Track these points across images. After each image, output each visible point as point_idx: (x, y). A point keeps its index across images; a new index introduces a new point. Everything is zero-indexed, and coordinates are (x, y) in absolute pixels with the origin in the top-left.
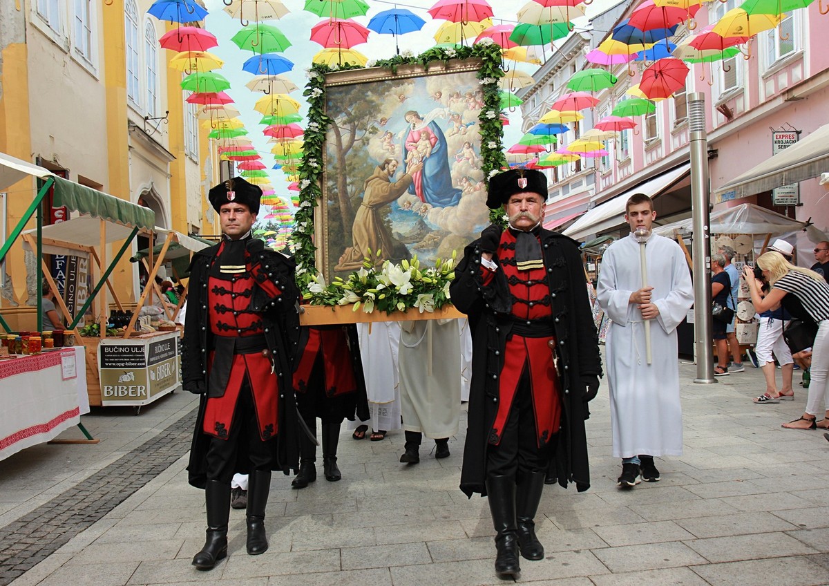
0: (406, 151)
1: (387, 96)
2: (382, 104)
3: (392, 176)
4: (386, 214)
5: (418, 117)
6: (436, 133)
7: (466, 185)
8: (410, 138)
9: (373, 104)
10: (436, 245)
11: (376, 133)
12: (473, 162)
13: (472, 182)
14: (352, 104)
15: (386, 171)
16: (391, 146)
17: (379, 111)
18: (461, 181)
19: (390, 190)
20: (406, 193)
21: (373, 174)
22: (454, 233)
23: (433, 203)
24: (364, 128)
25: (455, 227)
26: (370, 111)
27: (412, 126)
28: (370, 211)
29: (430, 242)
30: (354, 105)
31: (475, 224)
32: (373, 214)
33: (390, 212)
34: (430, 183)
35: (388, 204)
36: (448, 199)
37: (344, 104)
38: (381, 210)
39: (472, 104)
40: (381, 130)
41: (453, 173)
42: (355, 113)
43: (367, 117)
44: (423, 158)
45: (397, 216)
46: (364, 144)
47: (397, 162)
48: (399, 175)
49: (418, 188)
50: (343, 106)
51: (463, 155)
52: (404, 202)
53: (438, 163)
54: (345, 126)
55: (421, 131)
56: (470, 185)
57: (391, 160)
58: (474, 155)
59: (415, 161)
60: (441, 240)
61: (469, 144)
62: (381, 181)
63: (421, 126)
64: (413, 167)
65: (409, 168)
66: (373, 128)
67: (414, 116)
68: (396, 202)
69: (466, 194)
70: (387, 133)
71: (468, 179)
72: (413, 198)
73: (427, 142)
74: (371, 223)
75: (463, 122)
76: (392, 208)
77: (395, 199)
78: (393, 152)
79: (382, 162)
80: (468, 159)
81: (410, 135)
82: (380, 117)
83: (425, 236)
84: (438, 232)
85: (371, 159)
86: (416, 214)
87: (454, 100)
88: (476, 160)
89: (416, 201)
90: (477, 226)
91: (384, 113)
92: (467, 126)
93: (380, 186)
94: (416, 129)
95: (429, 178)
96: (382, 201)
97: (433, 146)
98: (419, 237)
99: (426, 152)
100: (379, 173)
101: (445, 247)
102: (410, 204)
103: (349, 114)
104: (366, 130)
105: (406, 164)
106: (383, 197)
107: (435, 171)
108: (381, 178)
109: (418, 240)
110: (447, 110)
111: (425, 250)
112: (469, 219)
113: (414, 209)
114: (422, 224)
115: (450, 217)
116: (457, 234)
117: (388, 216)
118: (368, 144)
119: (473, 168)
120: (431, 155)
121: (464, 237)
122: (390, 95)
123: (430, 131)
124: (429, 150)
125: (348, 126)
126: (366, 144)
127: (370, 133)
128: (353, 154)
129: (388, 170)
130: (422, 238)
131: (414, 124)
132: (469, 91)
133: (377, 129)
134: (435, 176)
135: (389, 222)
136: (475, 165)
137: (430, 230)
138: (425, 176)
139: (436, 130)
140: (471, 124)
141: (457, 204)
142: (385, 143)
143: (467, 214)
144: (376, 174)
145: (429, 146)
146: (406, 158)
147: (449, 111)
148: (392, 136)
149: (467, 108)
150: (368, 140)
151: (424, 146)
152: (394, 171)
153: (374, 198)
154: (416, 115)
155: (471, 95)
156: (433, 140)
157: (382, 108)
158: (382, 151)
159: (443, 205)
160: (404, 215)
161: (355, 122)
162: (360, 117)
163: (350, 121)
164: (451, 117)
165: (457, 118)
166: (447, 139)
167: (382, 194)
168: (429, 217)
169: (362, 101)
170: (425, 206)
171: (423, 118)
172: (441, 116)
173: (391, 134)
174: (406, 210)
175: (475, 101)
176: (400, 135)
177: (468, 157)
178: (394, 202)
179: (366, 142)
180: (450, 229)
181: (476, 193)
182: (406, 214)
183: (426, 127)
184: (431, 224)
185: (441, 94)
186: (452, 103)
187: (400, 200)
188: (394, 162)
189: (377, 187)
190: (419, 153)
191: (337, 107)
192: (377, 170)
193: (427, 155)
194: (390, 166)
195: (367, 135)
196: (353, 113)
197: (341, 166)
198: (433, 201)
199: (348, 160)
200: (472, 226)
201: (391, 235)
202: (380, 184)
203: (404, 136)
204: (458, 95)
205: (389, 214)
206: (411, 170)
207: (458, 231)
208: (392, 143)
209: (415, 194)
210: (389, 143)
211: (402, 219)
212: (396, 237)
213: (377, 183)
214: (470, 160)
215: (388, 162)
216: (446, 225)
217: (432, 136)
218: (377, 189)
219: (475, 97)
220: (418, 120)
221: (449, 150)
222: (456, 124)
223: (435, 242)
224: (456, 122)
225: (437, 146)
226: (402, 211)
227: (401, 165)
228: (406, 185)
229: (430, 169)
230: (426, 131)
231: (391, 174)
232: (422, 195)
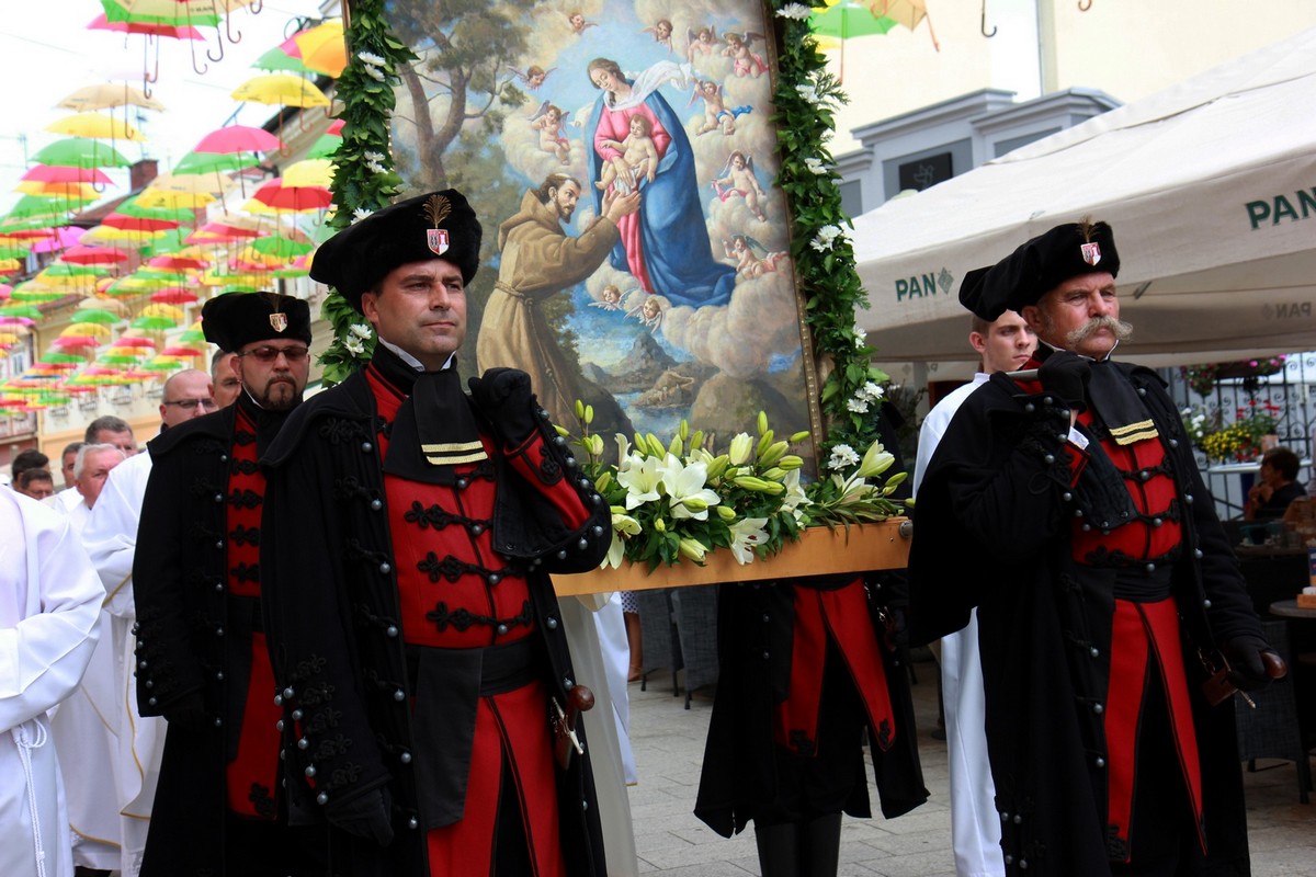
0: (598, 161)
1: (540, 11)
2: (528, 31)
3: (567, 219)
4: (560, 316)
5: (620, 76)
6: (662, 125)
7: (743, 256)
8: (604, 128)
9: (507, 27)
10: (687, 398)
11: (519, 104)
12: (756, 205)
13: (756, 251)
14: (450, 19)
15: (551, 206)
16: (560, 141)
17: (523, 49)
18: (731, 246)
19: (567, 255)
20: (605, 268)
21: (518, 210)
22: (726, 371)
23: (672, 295)
24: (486, 85)
25: (727, 357)
26: (498, 45)
27: (607, 97)
28: (520, 305)
29: (671, 392)
30: (456, 21)
31: (769, 352)
32: (527, 315)
33: (571, 310)
34: (661, 245)
35: (564, 292)
36: (705, 288)
37: (429, 15)
38: (548, 305)
39: (743, 63)
40: (532, 101)
41: (713, 226)
42: (460, 42)
43: (494, 59)
44: (639, 181)
45: (587, 322)
46: (490, 129)
47: (578, 186)
48: (584, 218)
49: (633, 256)
50: (425, 19)
51: (732, 184)
52: (603, 287)
53: (677, 196)
54: (435, 75)
55: (631, 113)
56: (752, 257)
57: (563, 180)
58: (755, 185)
59: (620, 186)
60: (697, 388)
61: (742, 157)
62: (540, 229)
63: (628, 101)
64: (618, 203)
65: (609, 203)
66: (510, 89)
67: (612, 72)
68: (584, 288)
69: (744, 278)
70: (547, 107)
71: (747, 243)
72: (622, 279)
73: (646, 142)
74: (524, 338)
75: (726, 102)
76: (575, 301)
77: (581, 279)
78: (567, 158)
79: (539, 181)
80: (743, 194)
81: (604, 120)
82: (525, 63)
83: (659, 375)
84: (689, 366)
85: (512, 172)
86: (634, 321)
87: (703, 47)
88: (761, 198)
89: (630, 289)
90: (775, 357)
91: (536, 55)
92: (736, 114)
93: (540, 243)
94: (617, 108)
95: (660, 232)
96: (547, 281)
97: (661, 155)
98: (643, 380)
99: (646, 167)
100: (535, 209)
101: (708, 404)
102: (617, 293)
103: (443, 44)
104: (492, 92)
105: (600, 193)
106: (550, 272)
107: (671, 217)
108: (540, 223)
109: (643, 385)
110: (686, 68)
111: (661, 411)
112: (754, 337)
113: (628, 308)
114: (650, 346)
115: (714, 332)
116: (732, 374)
117: (565, 322)
118: (501, 130)
119: (756, 216)
120: (658, 176)
121: (748, 383)
122: (549, 10)
123: (651, 115)
124: (652, 162)
125: (443, 76)
126: (496, 130)
127: (504, 101)
128: (463, 151)
129: (557, 203)
130: (652, 381)
131: (612, 94)
132: (734, 29)
133: (520, 95)
134: (672, 230)
135: (569, 336)
136: (758, 210)
137: (667, 362)
138: (648, 226)
139: (664, 115)
140: (743, 111)
141: (727, 301)
142: (544, 134)
143: (752, 327)
144: (526, 210)
145: (651, 152)
146: (598, 177)
147: (692, 72)
148: (559, 117)
149: (732, 70)
150: (499, 119)
151: (639, 153)
152: (571, 208)
153: (526, 272)
154: (614, 70)
155: (737, 39)
156: (659, 139)
157: (530, 39)
158: (538, 154)
159: (697, 301)
160: (604, 320)
161: (463, 66)
162: (474, 55)
163: (449, 62)
164: (697, 88)
165: (713, 92)
166: (694, 141)
167: (546, 264)
168: (665, 327)
169: (476, 15)
170: (653, 301)
171: (631, 83)
172: (674, 83)
173: (558, 112)
174: (609, 308)
175: (747, 55)
176: (581, 116)
177: (742, 188)
178: (577, 287)
179: (494, 124)
180: (716, 359)
181: (768, 277)
182: (610, 318)
183: (641, 106)
184: (670, 347)
185: (670, 28)
186: (697, 55)
187: (593, 283)
188: (569, 185)
189: (532, 244)
190: (629, 167)
191: (410, 20)
192: (529, 201)
193: (650, 175)
194: (562, 194)
195: (496, 105)
196: (454, 42)
197: (434, 181)
198: (673, 289)
199: (451, 166)
200: (763, 356)
201: (577, 369)
202: (538, 237)
203: (590, 122)
204: (710, 37)
205: (568, 317)
206: (615, 206)
207: (733, 366)
208: (561, 136)
209: (627, 269)
210: (554, 133)
211: (602, 331)
212: (589, 375)
213: (530, 234)
214: (749, 198)
215: (554, 182)
216: (705, 351)
217: (657, 128)
218: (531, 251)
219: (746, 45)
220: (620, 85)
221: (700, 168)
222: (710, 108)
223: (683, 391)
224: (711, 101)
225: (671, 156)
226: (599, 312)
227: (588, 194)
228: (605, 245)
229: (659, 212)
230: (641, 116)
231: (566, 214)
232: (644, 273)
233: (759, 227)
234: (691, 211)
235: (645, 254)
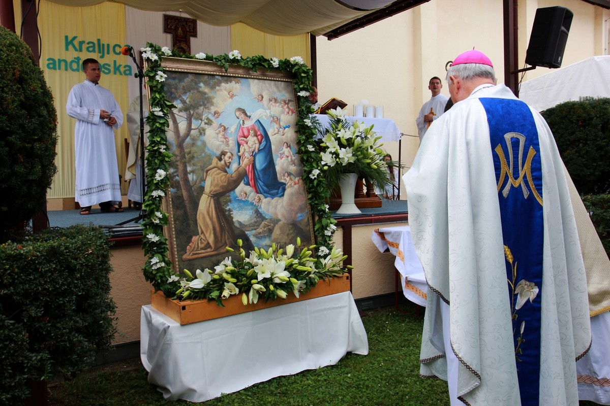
0: (239, 145)
1: (218, 90)
2: (214, 98)
3: (228, 167)
4: (226, 203)
5: (246, 114)
6: (260, 132)
7: (288, 179)
8: (240, 134)
9: (206, 96)
10: (271, 231)
11: (211, 124)
12: (292, 161)
13: (292, 177)
14: (186, 93)
15: (223, 162)
16: (225, 138)
17: (212, 104)
18: (284, 176)
19: (228, 181)
20: (242, 185)
21: (211, 164)
22: (283, 221)
23: (264, 194)
24: (199, 117)
25: (283, 216)
26: (203, 102)
27: (241, 122)
28: (212, 200)
29: (265, 229)
30: (188, 94)
31: (297, 213)
32: (215, 203)
33: (230, 201)
34: (261, 175)
35: (228, 194)
36: (276, 191)
37: (178, 91)
38: (222, 199)
39: (287, 110)
40: (216, 123)
41: (278, 168)
42: (189, 102)
43: (202, 108)
44: (253, 152)
45: (236, 205)
46: (201, 134)
47: (232, 155)
48: (234, 166)
49: (251, 180)
50: (177, 92)
51: (284, 153)
52: (241, 192)
53: (266, 158)
54: (181, 114)
55: (250, 128)
56: (291, 179)
57: (227, 152)
58: (292, 154)
59: (247, 155)
60: (273, 227)
61: (287, 144)
62: (219, 171)
63: (249, 123)
65: (243, 161)
66: (208, 119)
67: (243, 113)
68: (235, 193)
69: (288, 187)
70: (221, 126)
71: (289, 174)
72: (248, 189)
73: (255, 138)
74: (214, 212)
75: (281, 124)
76: (232, 197)
77: (234, 189)
78: (228, 145)
79: (218, 153)
80: (288, 157)
81: (241, 130)
82: (213, 109)
83: (261, 223)
84: (271, 219)
85: (209, 150)
86: (252, 204)
87: (273, 104)
88: (294, 158)
89: (251, 192)
90: (299, 215)
91: (217, 107)
92: (285, 128)
93: (219, 176)
94: (245, 126)
95: (260, 171)
96: (222, 190)
97: (260, 143)
98: (255, 225)
99: (255, 147)
100: (217, 164)
101: (278, 233)
102: (246, 194)
103: (184, 102)
104: (201, 120)
105: (240, 157)
106: (222, 187)
107: (264, 166)
108: (219, 169)
109: (255, 227)
110: (268, 112)
111: (262, 237)
112: (292, 208)
113: (250, 199)
114: (259, 214)
115: (279, 207)
116: (285, 222)
117: (228, 205)
118: (205, 134)
119: (292, 165)
120: (259, 151)
121: (290, 225)
122: (221, 90)
123: (257, 128)
124: (257, 145)
125: (184, 114)
126: (203, 134)
127: (206, 123)
128: (191, 142)
129: (225, 161)
130: (259, 226)
131: (243, 121)
132: (284, 98)
133: (211, 121)
134: (264, 170)
135: (230, 210)
136: (293, 162)
137: (264, 219)
138: (256, 169)
139: (261, 128)
140: (287, 127)
141: (283, 195)
142: (220, 136)
143: (291, 205)
144: (214, 164)
145: (257, 142)
146: (239, 152)
147: (270, 113)
148: (225, 129)
149: (283, 113)
150: (204, 130)
151: (253, 142)
152: (230, 163)
153: (214, 187)
154: (244, 112)
155: (285, 101)
156: (259, 137)
157: (215, 101)
158: (218, 143)
159: (273, 196)
160: (242, 204)
161: (191, 110)
162: (195, 106)
163: (186, 109)
164: (272, 119)
165: (277, 120)
166: (271, 138)
167: (221, 184)
168: (263, 206)
169: (195, 91)
170: (258, 196)
171: (250, 117)
172: (264, 117)
173: (225, 128)
174: (243, 199)
175: (288, 107)
176: (232, 129)
177: (287, 155)
178: (232, 192)
179: (202, 132)
180: (280, 217)
181: (296, 186)
182: (244, 203)
183: (253, 125)
184: (264, 213)
185: (262, 97)
186: (272, 107)
187: (238, 190)
188: (229, 154)
189: (216, 177)
190: (249, 148)
191: (172, 93)
192: (215, 160)
193: (256, 150)
194: (226, 158)
195: (203, 125)
196: (187, 101)
197: (181, 153)
198: (265, 192)
199: (187, 148)
200: (295, 215)
201: (232, 223)
202: (218, 174)
203: (236, 131)
204: (276, 100)
205: (229, 203)
206: (245, 162)
207: (286, 219)
208: (226, 136)
209: (250, 185)
210: (224, 135)
211: (241, 208)
212: (237, 225)
213: (215, 173)
214: (289, 158)
215: (224, 153)
216: (276, 214)
217: (259, 133)
218: (216, 179)
219: (288, 104)
220: (246, 117)
221: (273, 147)
222: (276, 126)
223: (269, 229)
224: (276, 123)
225: (264, 143)
226: (240, 201)
227: (235, 158)
228: (241, 176)
229: (260, 164)
230: (253, 128)
231: (228, 165)
232: (255, 186)
233: (293, 168)
234: (271, 164)
235: (255, 179)
